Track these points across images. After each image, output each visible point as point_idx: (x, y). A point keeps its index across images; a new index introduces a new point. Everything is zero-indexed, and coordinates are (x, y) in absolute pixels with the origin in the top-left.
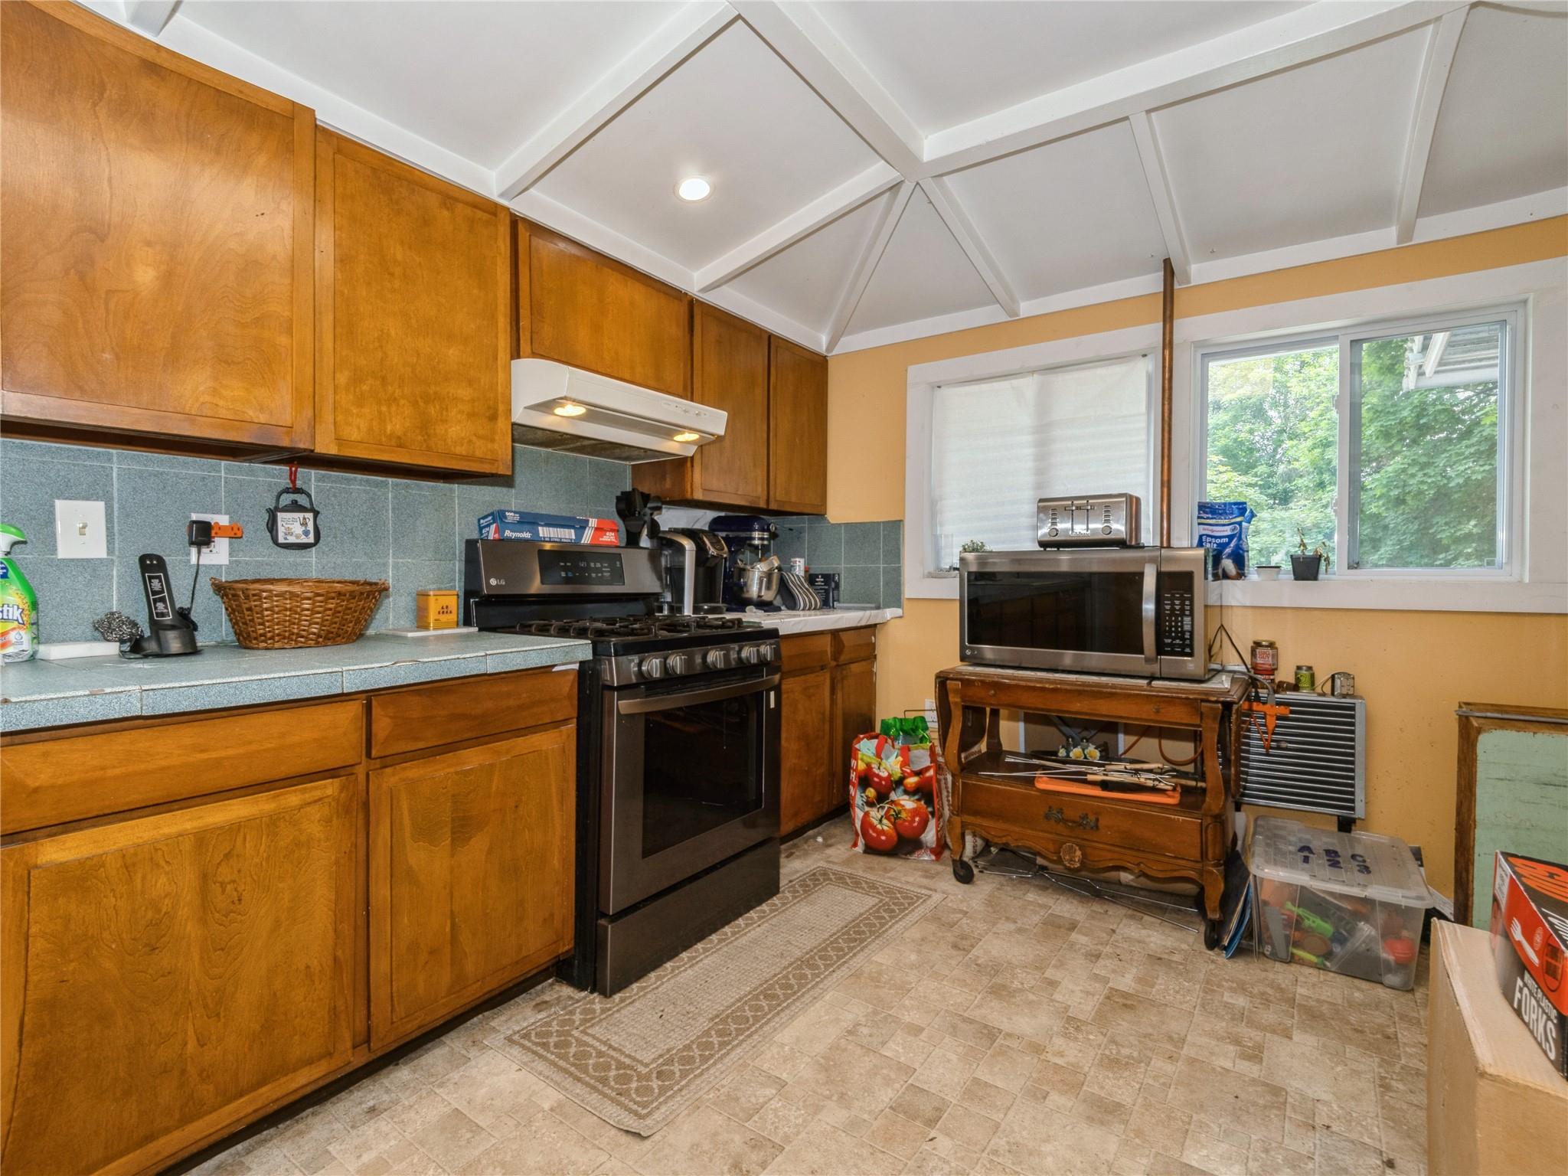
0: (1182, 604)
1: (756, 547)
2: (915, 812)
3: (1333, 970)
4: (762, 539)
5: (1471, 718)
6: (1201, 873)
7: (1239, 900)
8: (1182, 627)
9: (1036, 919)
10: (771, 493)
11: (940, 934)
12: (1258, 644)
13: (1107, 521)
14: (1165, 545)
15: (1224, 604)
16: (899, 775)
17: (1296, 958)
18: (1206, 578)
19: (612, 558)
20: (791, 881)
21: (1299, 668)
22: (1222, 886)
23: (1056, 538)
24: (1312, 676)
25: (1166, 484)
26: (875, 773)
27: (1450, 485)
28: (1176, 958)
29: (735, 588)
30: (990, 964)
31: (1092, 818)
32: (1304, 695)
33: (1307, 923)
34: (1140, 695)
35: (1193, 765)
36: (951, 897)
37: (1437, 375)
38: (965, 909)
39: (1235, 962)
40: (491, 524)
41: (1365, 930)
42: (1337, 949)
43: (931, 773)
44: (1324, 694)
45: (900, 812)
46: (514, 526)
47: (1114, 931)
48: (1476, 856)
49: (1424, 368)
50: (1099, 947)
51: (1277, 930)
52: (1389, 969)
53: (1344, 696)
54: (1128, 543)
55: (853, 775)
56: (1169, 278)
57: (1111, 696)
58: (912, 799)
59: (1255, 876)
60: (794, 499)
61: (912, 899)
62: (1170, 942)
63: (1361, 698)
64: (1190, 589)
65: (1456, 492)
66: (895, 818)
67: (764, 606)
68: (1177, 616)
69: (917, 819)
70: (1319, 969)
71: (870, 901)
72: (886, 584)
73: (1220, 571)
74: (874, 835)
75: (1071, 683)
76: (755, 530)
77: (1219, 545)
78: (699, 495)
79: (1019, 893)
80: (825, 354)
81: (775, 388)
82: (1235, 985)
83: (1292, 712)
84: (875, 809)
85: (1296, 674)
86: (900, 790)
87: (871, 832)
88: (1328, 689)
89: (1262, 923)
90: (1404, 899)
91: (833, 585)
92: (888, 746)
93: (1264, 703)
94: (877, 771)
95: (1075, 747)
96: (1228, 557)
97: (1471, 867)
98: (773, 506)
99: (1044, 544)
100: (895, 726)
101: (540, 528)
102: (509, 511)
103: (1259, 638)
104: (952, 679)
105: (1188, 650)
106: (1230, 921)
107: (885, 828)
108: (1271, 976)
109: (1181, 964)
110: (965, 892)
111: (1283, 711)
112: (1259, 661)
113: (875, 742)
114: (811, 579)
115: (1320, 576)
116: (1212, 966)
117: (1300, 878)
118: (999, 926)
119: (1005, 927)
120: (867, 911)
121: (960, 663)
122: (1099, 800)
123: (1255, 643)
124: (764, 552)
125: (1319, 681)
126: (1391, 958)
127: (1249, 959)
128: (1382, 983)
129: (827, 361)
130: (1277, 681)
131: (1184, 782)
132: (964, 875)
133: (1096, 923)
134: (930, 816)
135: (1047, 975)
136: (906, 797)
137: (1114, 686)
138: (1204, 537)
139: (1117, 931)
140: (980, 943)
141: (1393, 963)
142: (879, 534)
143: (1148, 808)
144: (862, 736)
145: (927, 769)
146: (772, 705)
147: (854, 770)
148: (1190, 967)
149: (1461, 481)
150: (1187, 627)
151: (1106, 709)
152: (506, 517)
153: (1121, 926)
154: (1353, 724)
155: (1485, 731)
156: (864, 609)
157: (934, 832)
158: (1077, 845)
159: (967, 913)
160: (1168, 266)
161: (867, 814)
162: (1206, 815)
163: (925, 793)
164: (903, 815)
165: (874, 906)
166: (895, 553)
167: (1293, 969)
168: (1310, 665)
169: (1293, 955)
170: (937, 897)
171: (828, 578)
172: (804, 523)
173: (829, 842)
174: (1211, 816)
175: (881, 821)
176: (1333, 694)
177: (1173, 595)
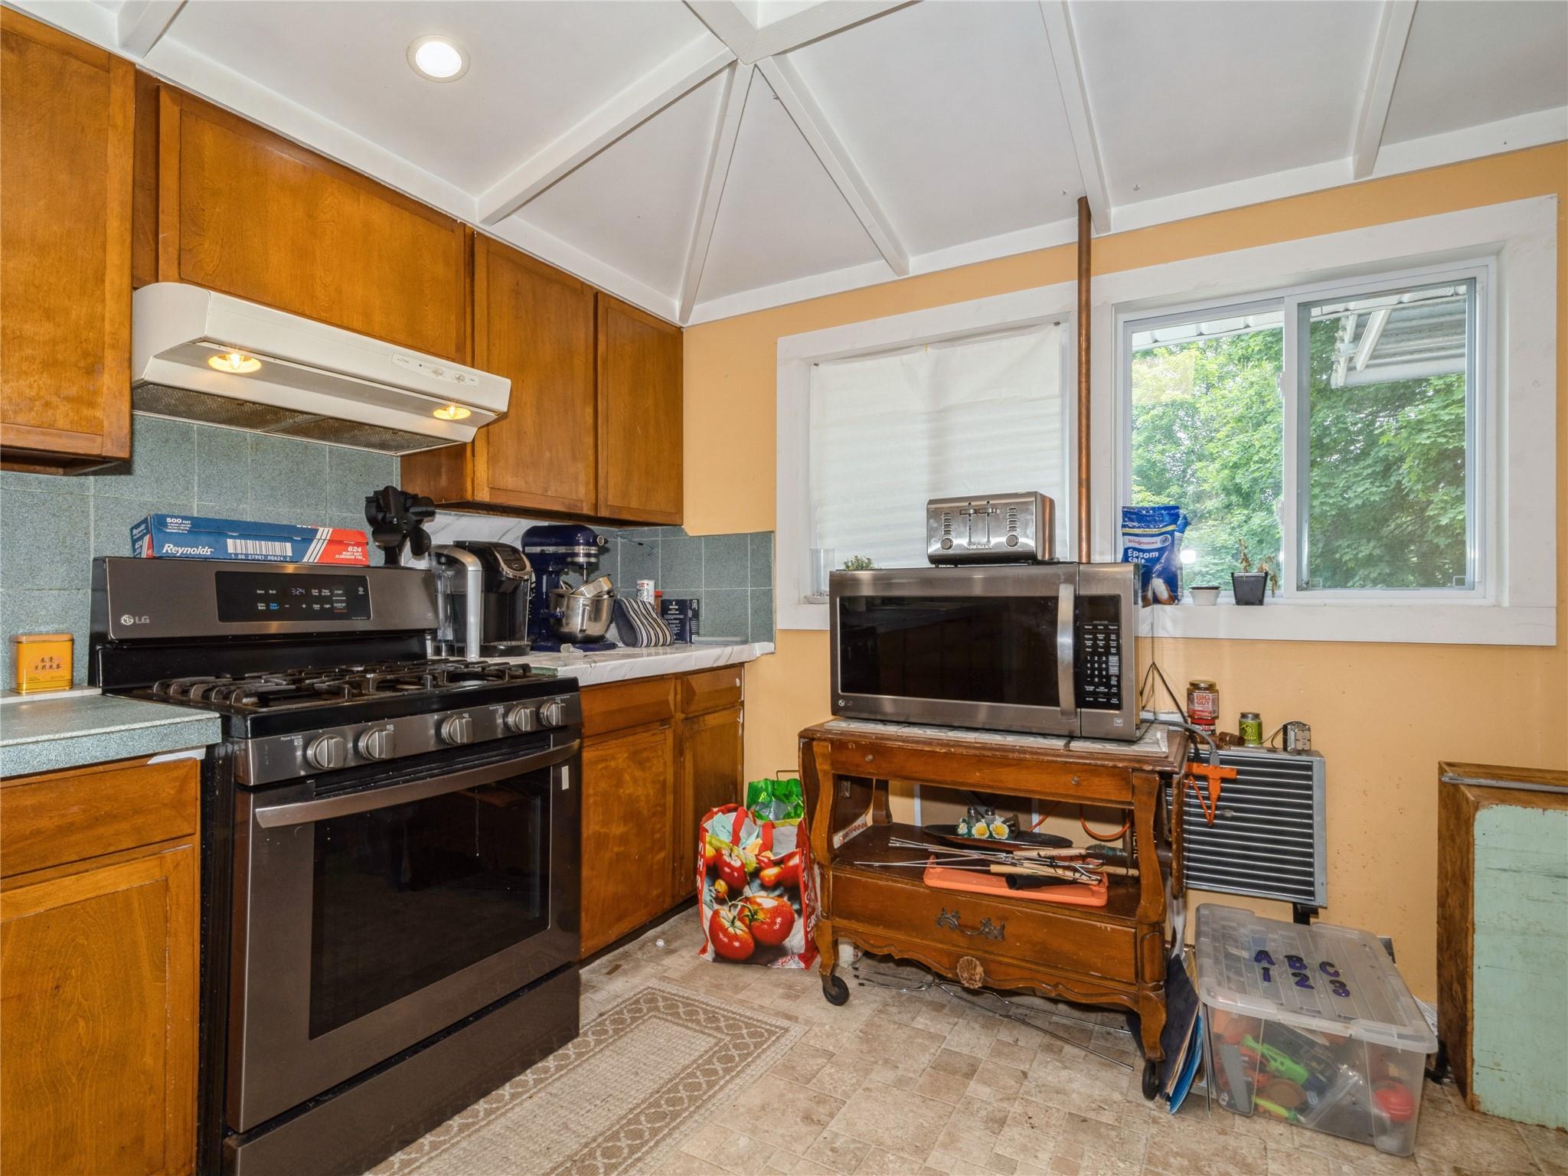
0: (1107, 639)
1: (580, 566)
2: (775, 912)
3: (1309, 1126)
4: (588, 555)
5: (1463, 788)
6: (1136, 999)
7: (1185, 1034)
8: (1107, 669)
9: (925, 1059)
10: (601, 496)
11: (790, 1096)
12: (1195, 686)
13: (1013, 528)
14: (1084, 560)
15: (1155, 635)
16: (755, 865)
17: (1261, 1110)
18: (1136, 603)
19: (353, 582)
20: (601, 1015)
21: (1244, 716)
22: (1164, 1016)
23: (950, 552)
24: (1260, 725)
25: (1084, 484)
26: (726, 862)
27: (1350, 506)
28: (1107, 1117)
29: (552, 620)
30: (852, 1146)
31: (996, 925)
32: (1250, 751)
33: (1273, 1065)
34: (1056, 762)
35: (1121, 840)
36: (816, 1029)
37: (1367, 370)
38: (831, 1048)
39: (1183, 1120)
40: (145, 535)
41: (1351, 1077)
42: (1313, 1099)
43: (796, 861)
44: (1273, 750)
45: (756, 913)
46: (178, 539)
47: (1025, 1074)
48: (1475, 968)
49: (1355, 360)
50: (1005, 1105)
51: (1236, 1074)
52: (1383, 1130)
53: (1299, 752)
54: (1040, 557)
55: (701, 863)
56: (1084, 221)
57: (1019, 764)
58: (772, 895)
59: (1205, 1005)
60: (634, 504)
61: (762, 1035)
62: (1098, 1091)
63: (1320, 755)
64: (1116, 618)
65: (1354, 513)
66: (750, 921)
67: (591, 643)
68: (1100, 655)
69: (779, 920)
70: (1291, 1125)
71: (703, 1043)
72: (755, 612)
73: (1150, 595)
74: (726, 940)
75: (969, 746)
76: (579, 544)
77: (1147, 560)
78: (484, 496)
79: (905, 1017)
80: (679, 324)
81: (605, 361)
82: (1186, 1163)
83: (1239, 772)
84: (726, 908)
85: (1241, 723)
86: (757, 883)
87: (721, 936)
88: (1279, 743)
89: (1216, 1065)
90: (1401, 1041)
91: (690, 613)
92: (748, 821)
93: (1207, 761)
94: (728, 859)
95: (978, 821)
96: (1159, 576)
97: (1469, 982)
98: (604, 513)
99: (935, 560)
100: (766, 790)
101: (230, 542)
102: (172, 517)
103: (1197, 677)
104: (819, 739)
105: (1114, 701)
106: (1175, 1061)
107: (739, 932)
108: (1232, 1142)
109: (1113, 1128)
110: (835, 1018)
111: (1229, 771)
112: (1197, 707)
113: (733, 815)
114: (664, 607)
115: (1266, 600)
116: (1154, 1130)
117: (1266, 1010)
118: (873, 1076)
119: (882, 1076)
120: (695, 1061)
121: (831, 717)
122: (1004, 900)
123: (1192, 684)
124: (591, 570)
125: (1267, 733)
126: (1385, 1115)
127: (1200, 1113)
128: (1374, 1146)
129: (682, 333)
130: (1218, 733)
131: (1111, 869)
132: (837, 993)
133: (1003, 1062)
134: (796, 916)
135: (930, 1163)
136: (763, 893)
137: (1022, 750)
138: (1130, 551)
139: (1030, 1074)
140: (844, 1109)
141: (1388, 1122)
142: (746, 550)
143: (1067, 912)
144: (715, 810)
145: (790, 856)
146: (565, 786)
147: (702, 856)
148: (1125, 1133)
149: (1359, 502)
150: (1113, 670)
151: (1012, 782)
152: (165, 525)
153: (1035, 1064)
154: (1310, 788)
155: (1484, 807)
156: (726, 644)
157: (802, 933)
158: (977, 959)
159: (832, 1055)
160: (1084, 205)
161: (716, 913)
162: (1140, 922)
163: (789, 886)
164: (761, 916)
165: (706, 1052)
166: (765, 574)
167: (1257, 1127)
168: (1257, 712)
169: (1256, 1105)
170: (796, 1030)
171: (683, 605)
172: (657, 535)
173: (672, 947)
174: (1148, 924)
175: (733, 922)
176: (1285, 749)
177: (1095, 626)
